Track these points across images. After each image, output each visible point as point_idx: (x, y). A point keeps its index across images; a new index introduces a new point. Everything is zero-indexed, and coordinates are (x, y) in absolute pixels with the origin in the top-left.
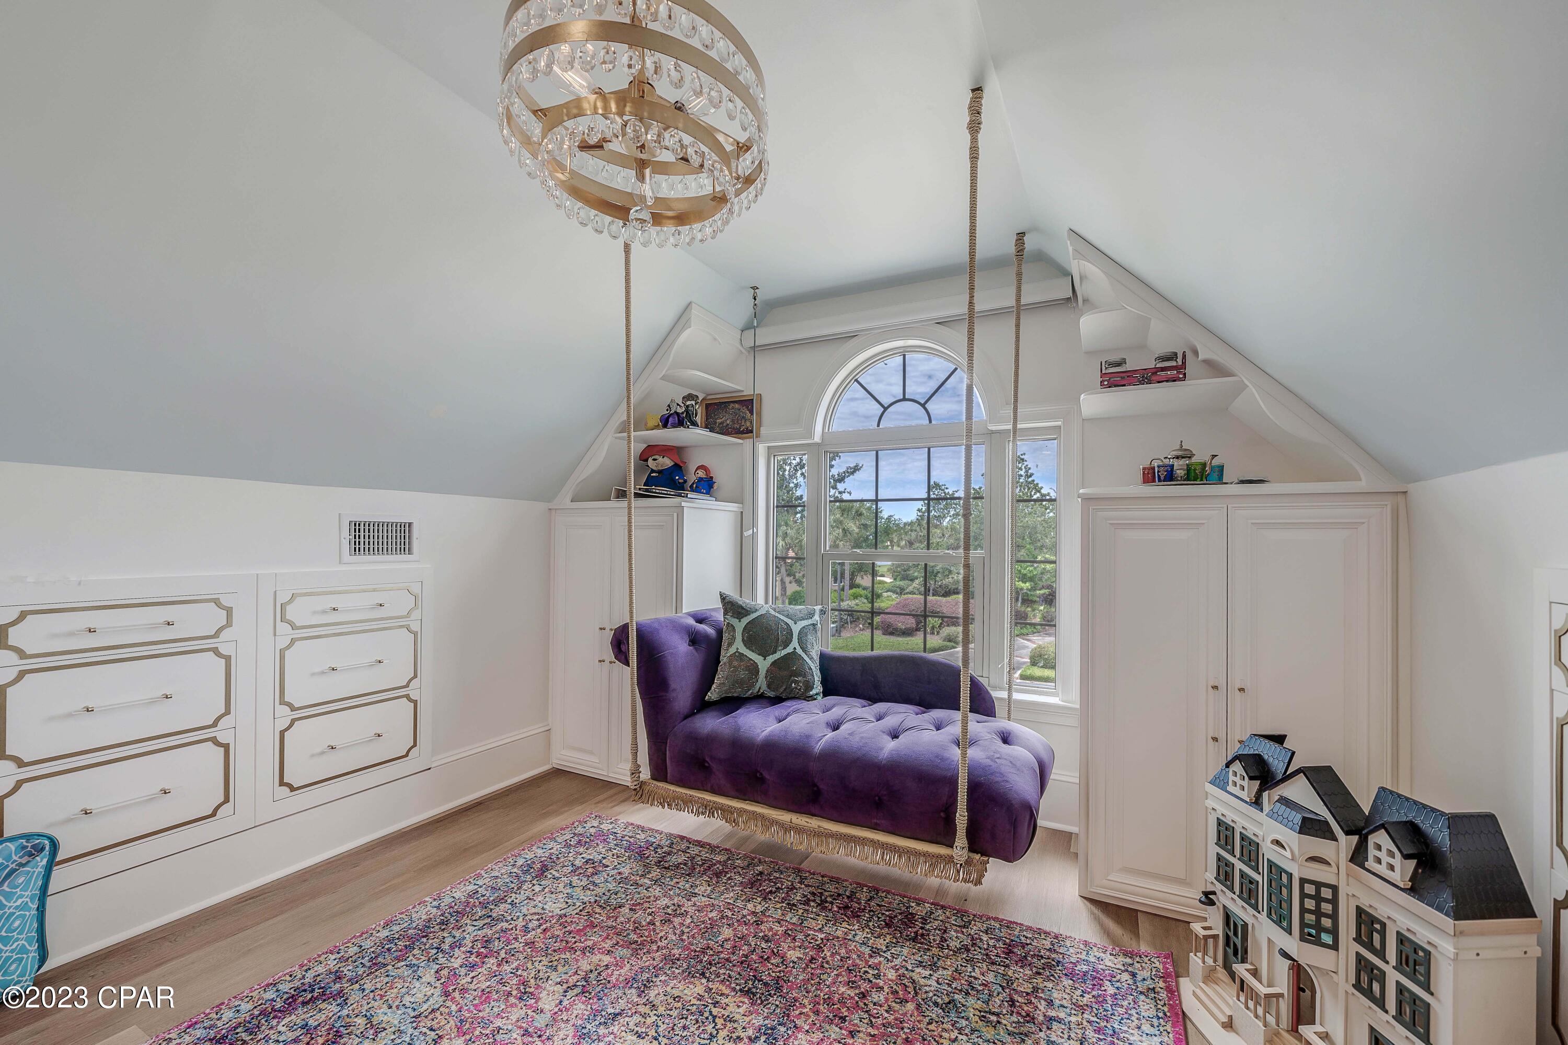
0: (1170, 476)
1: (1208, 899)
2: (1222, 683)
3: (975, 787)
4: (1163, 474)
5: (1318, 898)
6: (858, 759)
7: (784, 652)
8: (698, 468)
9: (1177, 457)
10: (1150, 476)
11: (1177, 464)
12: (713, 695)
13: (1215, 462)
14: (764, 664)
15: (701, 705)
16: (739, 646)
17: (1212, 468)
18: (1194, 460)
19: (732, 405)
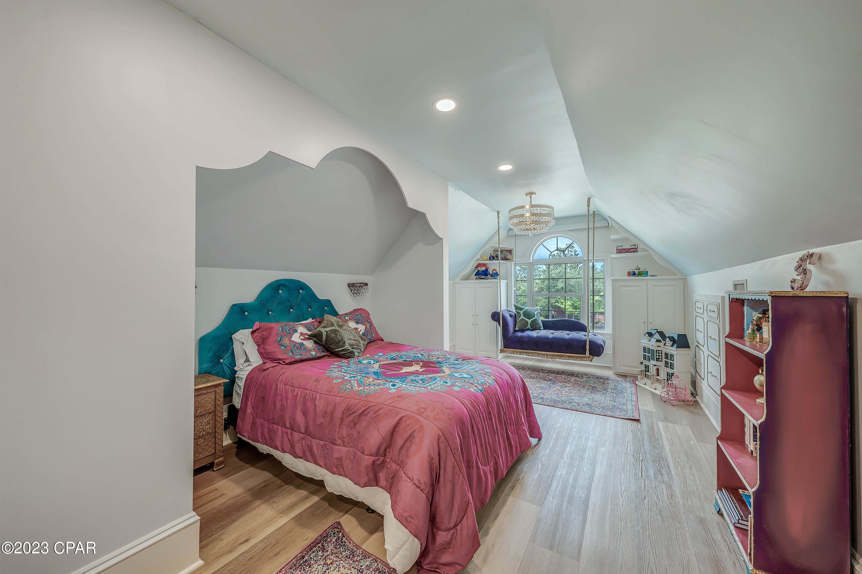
0: (634, 274)
1: (642, 363)
2: (646, 322)
3: (590, 341)
4: (632, 274)
5: (659, 353)
6: (561, 339)
7: (534, 319)
8: (493, 270)
9: (636, 269)
10: (629, 274)
11: (636, 271)
12: (517, 329)
13: (646, 270)
14: (529, 321)
15: (515, 331)
16: (522, 317)
17: (645, 272)
18: (641, 270)
19: (503, 252)
